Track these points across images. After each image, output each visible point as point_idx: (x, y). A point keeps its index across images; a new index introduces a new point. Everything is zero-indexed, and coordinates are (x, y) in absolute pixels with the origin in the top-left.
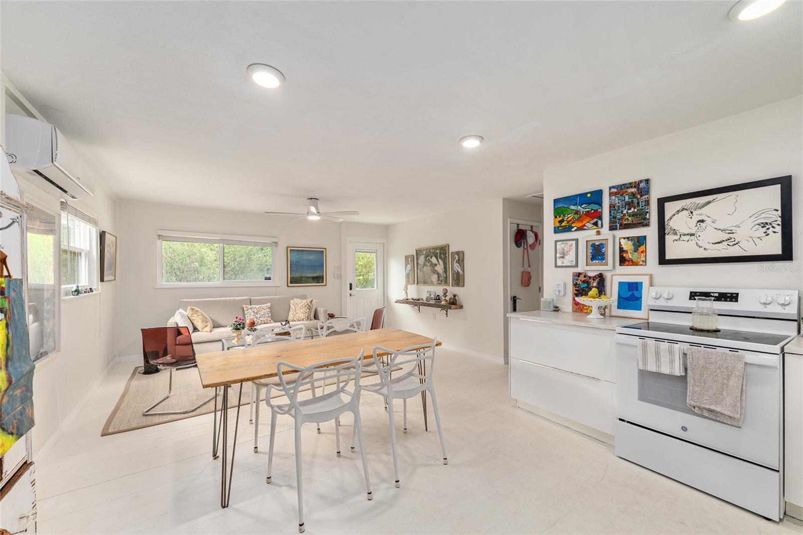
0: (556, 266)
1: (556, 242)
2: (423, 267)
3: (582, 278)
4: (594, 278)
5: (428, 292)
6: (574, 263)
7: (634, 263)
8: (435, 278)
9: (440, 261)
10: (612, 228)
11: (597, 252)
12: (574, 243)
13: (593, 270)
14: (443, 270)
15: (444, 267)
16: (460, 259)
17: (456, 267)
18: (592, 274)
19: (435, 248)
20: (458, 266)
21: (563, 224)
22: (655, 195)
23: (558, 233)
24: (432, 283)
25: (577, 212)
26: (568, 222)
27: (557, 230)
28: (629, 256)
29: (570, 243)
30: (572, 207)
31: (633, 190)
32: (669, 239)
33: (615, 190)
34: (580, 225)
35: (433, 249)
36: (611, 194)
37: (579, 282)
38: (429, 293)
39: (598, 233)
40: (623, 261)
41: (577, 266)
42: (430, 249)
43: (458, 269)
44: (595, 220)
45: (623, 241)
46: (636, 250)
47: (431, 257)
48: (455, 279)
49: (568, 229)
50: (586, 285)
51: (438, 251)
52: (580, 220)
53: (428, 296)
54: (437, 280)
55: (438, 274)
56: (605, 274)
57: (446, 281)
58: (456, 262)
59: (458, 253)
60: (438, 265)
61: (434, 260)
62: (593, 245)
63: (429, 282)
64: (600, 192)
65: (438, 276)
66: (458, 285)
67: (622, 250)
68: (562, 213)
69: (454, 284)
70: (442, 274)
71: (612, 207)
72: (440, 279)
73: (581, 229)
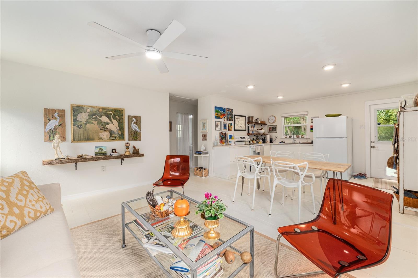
0: (215, 130)
1: (215, 121)
2: (86, 124)
3: (222, 134)
4: (224, 134)
5: (96, 147)
6: (220, 129)
7: (231, 130)
8: (105, 135)
9: (114, 121)
10: (227, 120)
11: (225, 126)
12: (220, 122)
13: (224, 131)
14: (118, 128)
15: (119, 126)
16: (138, 121)
17: (134, 127)
18: (224, 133)
19: (108, 110)
20: (136, 127)
21: (218, 116)
22: (234, 114)
23: (216, 118)
24: (101, 139)
25: (221, 113)
26: (219, 115)
27: (216, 117)
28: (230, 128)
29: (219, 122)
30: (220, 111)
31: (231, 111)
32: (236, 124)
33: (228, 109)
34: (221, 117)
35: (103, 109)
36: (227, 110)
37: (221, 135)
38: (99, 148)
39: (225, 121)
40: (229, 129)
41: (220, 130)
42: (99, 109)
43: (136, 128)
44: (225, 117)
45: (229, 124)
46: (231, 127)
47: (101, 116)
48: (133, 135)
49: (219, 118)
50: (222, 136)
51: (111, 112)
52: (221, 115)
53: (98, 151)
54: (109, 137)
55: (111, 132)
56: (227, 133)
57: (121, 137)
58: (134, 123)
59: (135, 117)
60: (111, 125)
61: (104, 119)
62: (224, 124)
63: (96, 137)
64: (225, 109)
65: (110, 133)
66: (136, 140)
67: (229, 127)
68: (217, 112)
69: (131, 139)
70: (116, 132)
71: (227, 114)
72: (113, 136)
73: (221, 118)
